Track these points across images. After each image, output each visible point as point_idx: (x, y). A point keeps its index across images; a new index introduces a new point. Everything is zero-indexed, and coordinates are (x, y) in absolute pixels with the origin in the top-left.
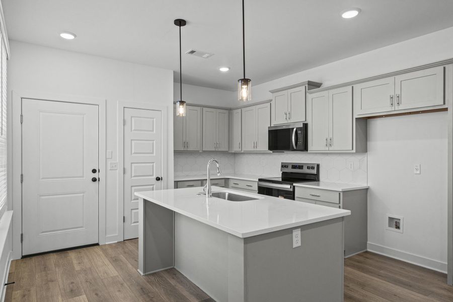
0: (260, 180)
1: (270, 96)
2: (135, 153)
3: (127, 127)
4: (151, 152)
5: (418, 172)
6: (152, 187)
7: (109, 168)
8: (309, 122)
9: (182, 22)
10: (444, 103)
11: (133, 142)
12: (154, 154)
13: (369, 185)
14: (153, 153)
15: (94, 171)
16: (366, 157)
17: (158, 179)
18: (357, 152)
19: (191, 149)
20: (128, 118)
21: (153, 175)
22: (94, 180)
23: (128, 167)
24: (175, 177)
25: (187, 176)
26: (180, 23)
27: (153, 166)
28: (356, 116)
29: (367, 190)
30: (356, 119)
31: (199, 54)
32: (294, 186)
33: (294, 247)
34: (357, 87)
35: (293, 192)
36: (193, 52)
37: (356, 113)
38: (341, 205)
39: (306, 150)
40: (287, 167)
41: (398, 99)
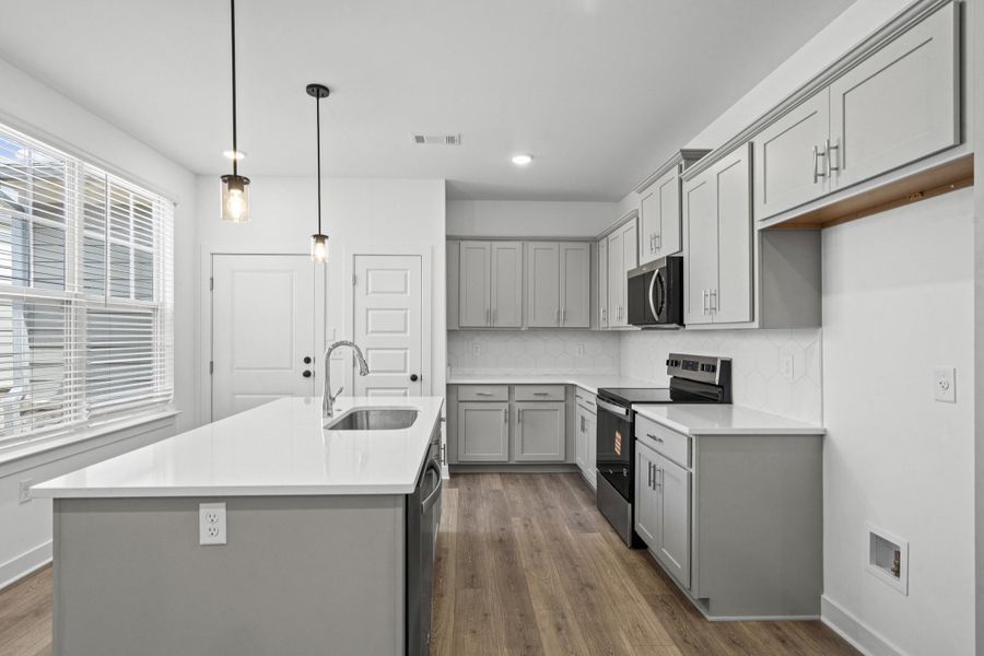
0: (601, 393)
2: (372, 332)
3: (360, 288)
4: (403, 329)
5: (949, 395)
6: (403, 391)
8: (685, 254)
9: (321, 91)
10: (961, 139)
11: (370, 313)
12: (408, 334)
13: (829, 425)
14: (405, 332)
15: (307, 360)
16: (818, 344)
17: (414, 378)
18: (763, 326)
19: (501, 323)
20: (360, 273)
21: (405, 371)
22: (307, 374)
24: (449, 376)
25: (507, 375)
26: (318, 91)
27: (406, 354)
28: (759, 226)
29: (820, 438)
30: (762, 231)
31: (435, 140)
32: (635, 412)
33: (202, 542)
34: (758, 141)
35: (633, 425)
36: (420, 139)
37: (757, 217)
38: (693, 470)
39: (681, 322)
40: (677, 364)
41: (833, 154)
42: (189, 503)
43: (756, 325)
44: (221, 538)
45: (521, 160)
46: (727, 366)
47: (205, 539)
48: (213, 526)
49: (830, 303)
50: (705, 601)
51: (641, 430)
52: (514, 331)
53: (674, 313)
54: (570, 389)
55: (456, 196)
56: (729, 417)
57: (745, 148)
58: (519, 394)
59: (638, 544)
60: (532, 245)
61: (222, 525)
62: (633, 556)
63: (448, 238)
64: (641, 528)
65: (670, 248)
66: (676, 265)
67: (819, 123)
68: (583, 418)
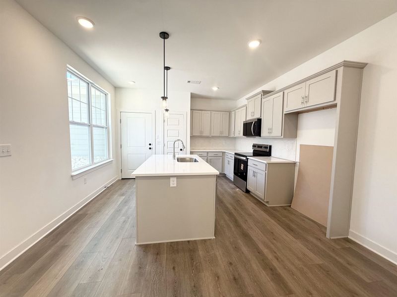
0: (236, 154)
1: (246, 102)
2: (169, 136)
3: (166, 123)
4: (178, 136)
7: (157, 143)
8: (262, 118)
10: (335, 100)
11: (168, 131)
15: (150, 144)
16: (296, 141)
17: (181, 150)
18: (284, 137)
19: (204, 135)
20: (166, 119)
21: (178, 148)
22: (150, 148)
23: (166, 143)
24: (191, 149)
26: (167, 68)
27: (179, 143)
28: (284, 113)
29: (294, 164)
30: (285, 114)
31: (194, 82)
32: (248, 159)
33: (171, 186)
34: (286, 92)
35: (247, 162)
36: (189, 82)
37: (284, 111)
38: (267, 172)
39: (260, 136)
40: (256, 146)
41: (306, 98)
42: (168, 177)
43: (282, 137)
44: (175, 185)
45: (215, 89)
46: (270, 147)
47: (171, 185)
48: (173, 183)
49: (300, 132)
50: (267, 202)
51: (250, 163)
52: (207, 137)
53: (258, 133)
54: (224, 153)
55: (193, 96)
56: (270, 160)
57: (282, 92)
58: (210, 154)
59: (248, 191)
60: (213, 112)
61: (175, 182)
62: (247, 194)
63: (191, 110)
64: (249, 188)
65: (257, 116)
66: (259, 121)
67: (302, 91)
68: (228, 161)
